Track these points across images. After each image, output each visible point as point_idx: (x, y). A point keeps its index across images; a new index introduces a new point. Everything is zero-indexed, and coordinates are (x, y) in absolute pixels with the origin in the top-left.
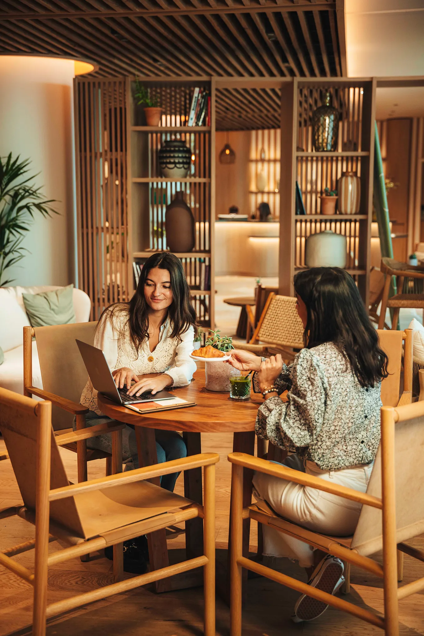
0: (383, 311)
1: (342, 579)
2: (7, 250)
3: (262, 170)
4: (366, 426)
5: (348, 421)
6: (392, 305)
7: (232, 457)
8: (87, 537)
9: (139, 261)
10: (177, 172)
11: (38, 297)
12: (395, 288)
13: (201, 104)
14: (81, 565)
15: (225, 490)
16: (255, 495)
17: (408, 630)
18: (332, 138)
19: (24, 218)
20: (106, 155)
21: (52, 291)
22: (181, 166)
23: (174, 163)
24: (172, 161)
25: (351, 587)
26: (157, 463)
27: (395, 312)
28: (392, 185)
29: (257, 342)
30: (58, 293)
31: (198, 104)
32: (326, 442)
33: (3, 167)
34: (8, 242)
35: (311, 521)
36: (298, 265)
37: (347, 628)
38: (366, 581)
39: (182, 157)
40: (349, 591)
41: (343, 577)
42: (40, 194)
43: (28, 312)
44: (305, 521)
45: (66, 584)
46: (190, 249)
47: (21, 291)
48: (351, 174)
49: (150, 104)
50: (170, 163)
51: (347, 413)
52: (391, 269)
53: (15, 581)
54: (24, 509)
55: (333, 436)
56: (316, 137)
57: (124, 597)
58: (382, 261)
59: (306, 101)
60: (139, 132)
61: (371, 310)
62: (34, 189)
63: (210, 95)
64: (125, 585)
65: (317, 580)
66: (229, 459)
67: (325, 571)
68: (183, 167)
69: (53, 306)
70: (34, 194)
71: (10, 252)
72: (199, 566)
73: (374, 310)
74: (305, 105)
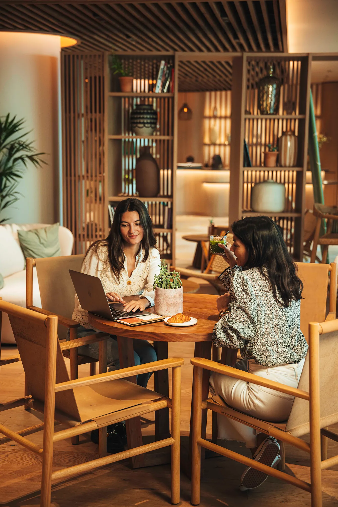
0: (315, 247)
1: (279, 457)
2: (4, 193)
3: (215, 125)
4: (291, 334)
5: (274, 326)
6: (322, 243)
7: (194, 360)
8: (83, 421)
9: (113, 204)
10: (146, 130)
11: (30, 233)
12: (326, 228)
13: (165, 75)
14: (72, 447)
15: (185, 391)
16: (211, 392)
17: (330, 498)
18: (274, 103)
19: (19, 167)
20: (87, 115)
21: (42, 228)
22: (149, 125)
23: (144, 123)
24: (142, 121)
25: (286, 465)
26: (134, 366)
27: (325, 248)
28: (325, 139)
29: (210, 272)
30: (47, 230)
31: (164, 74)
32: (261, 340)
33: (2, 124)
34: (5, 187)
35: (255, 409)
36: (245, 209)
37: (282, 496)
38: (298, 461)
39: (150, 118)
40: (284, 468)
41: (279, 456)
42: (32, 147)
43: (22, 245)
44: (250, 409)
45: (61, 461)
46: (156, 194)
47: (16, 228)
48: (290, 133)
49: (124, 74)
50: (140, 123)
51: (274, 320)
52: (322, 213)
53: (21, 459)
54: (32, 400)
55: (266, 336)
56: (261, 102)
57: (107, 471)
58: (314, 207)
59: (253, 69)
60: (115, 97)
61: (306, 246)
62: (27, 143)
63: (173, 67)
64: (111, 458)
65: (259, 457)
66: (192, 363)
67: (265, 450)
68: (151, 126)
69: (42, 241)
70: (27, 147)
71: (6, 195)
72: (168, 445)
73: (308, 246)
74: (252, 72)
